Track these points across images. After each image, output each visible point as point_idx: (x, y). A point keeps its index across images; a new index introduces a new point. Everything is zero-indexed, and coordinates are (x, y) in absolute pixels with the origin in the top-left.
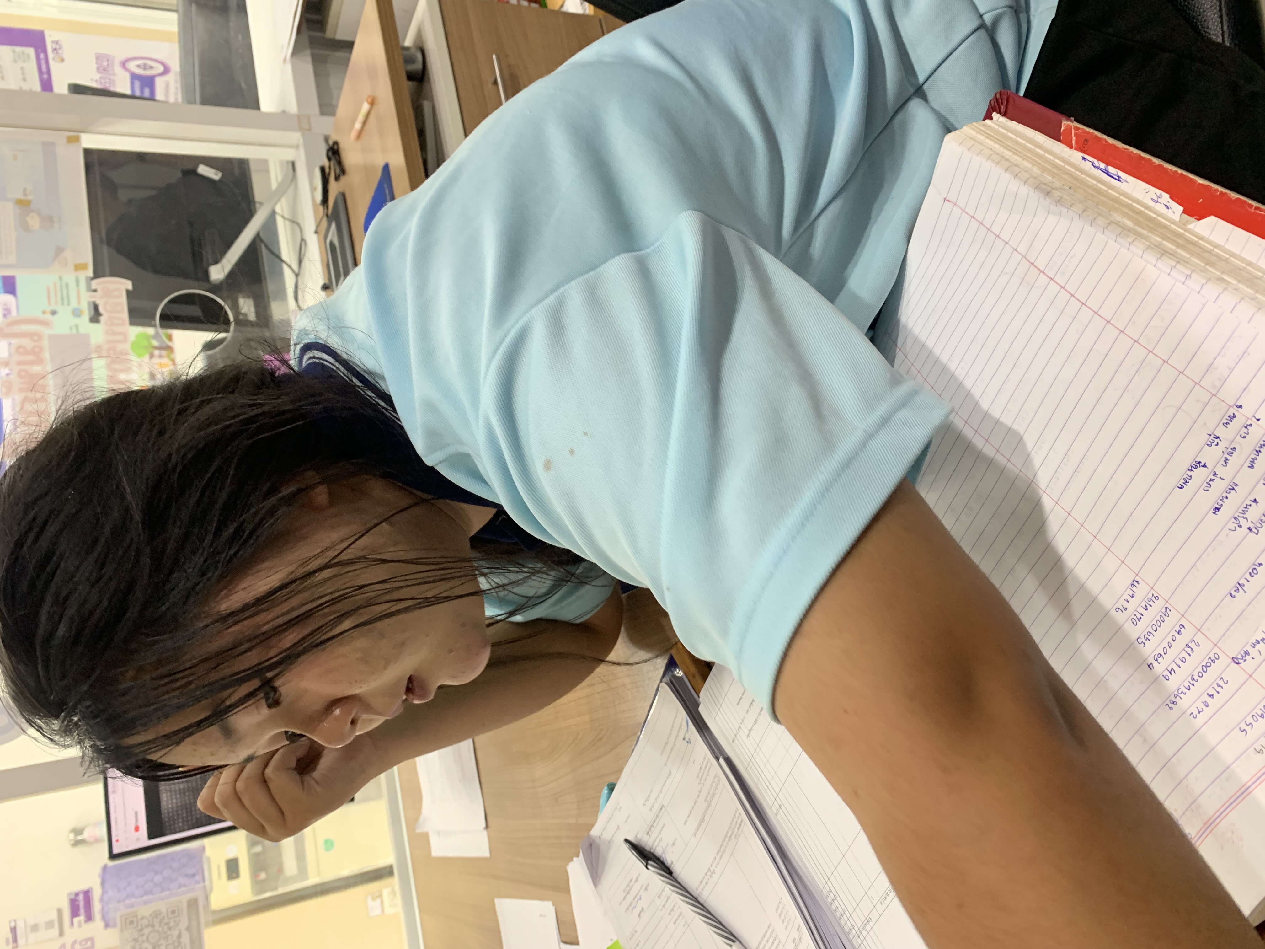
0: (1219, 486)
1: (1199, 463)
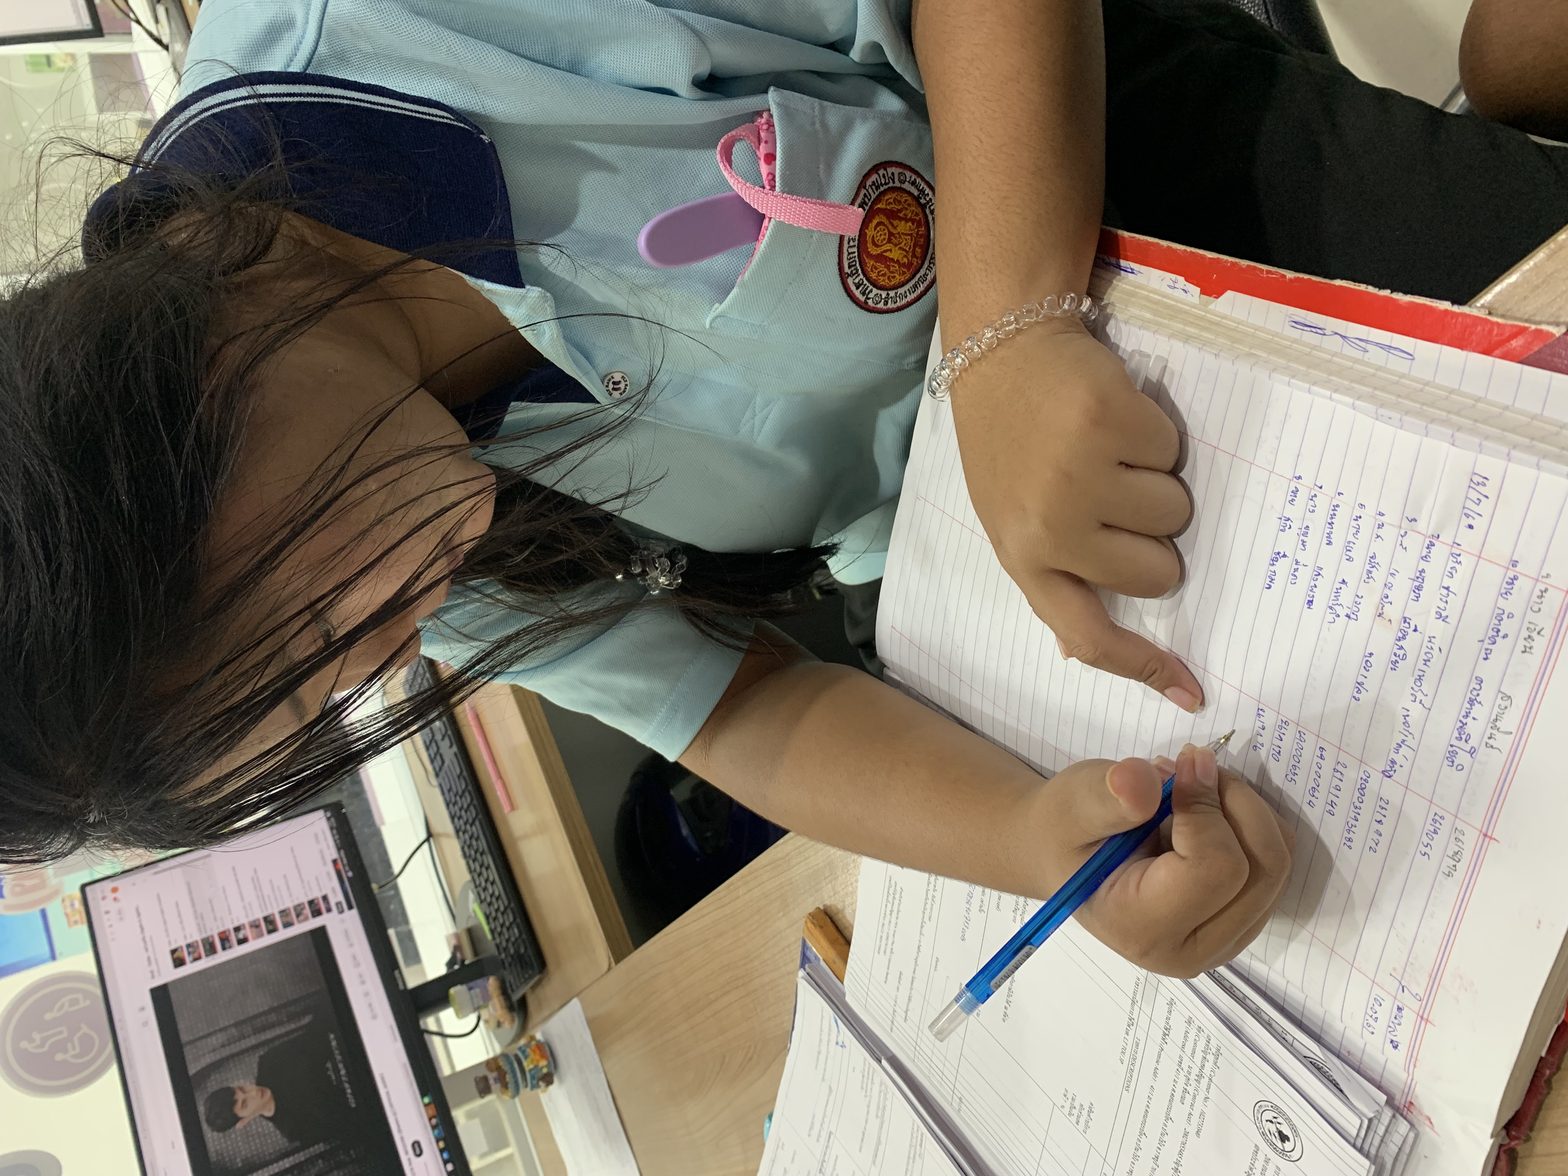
0: (1305, 575)
1: (1279, 553)
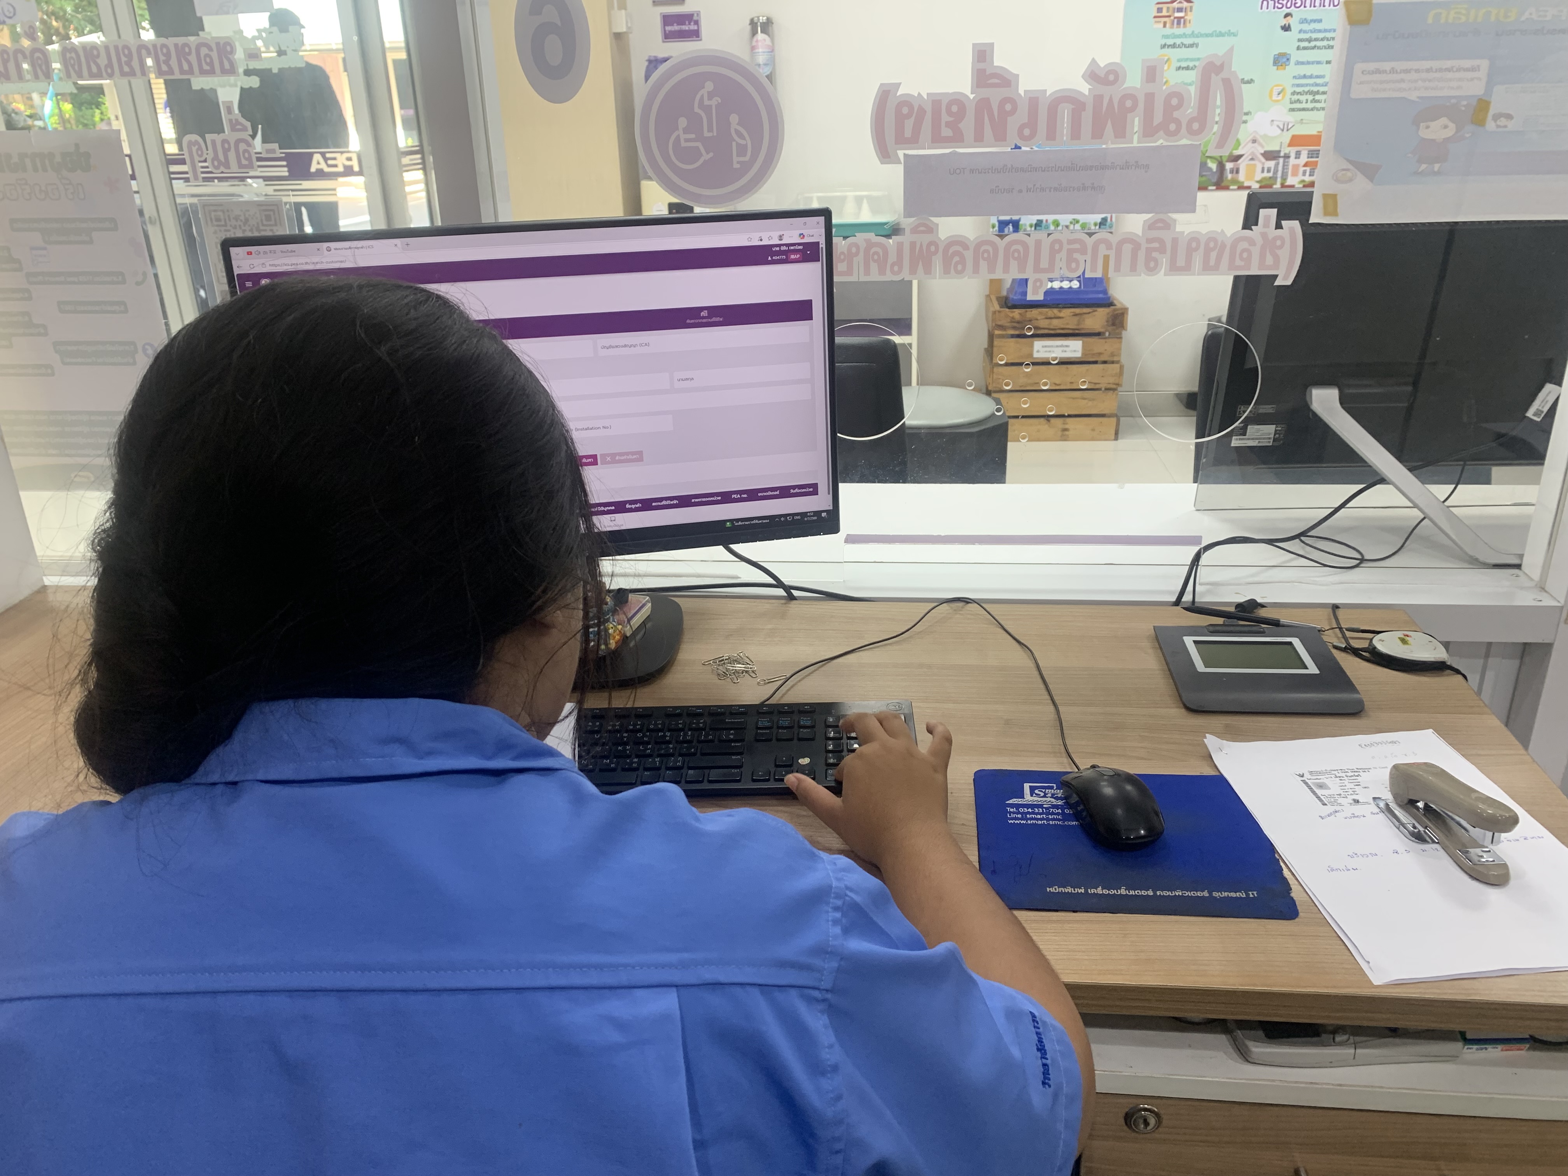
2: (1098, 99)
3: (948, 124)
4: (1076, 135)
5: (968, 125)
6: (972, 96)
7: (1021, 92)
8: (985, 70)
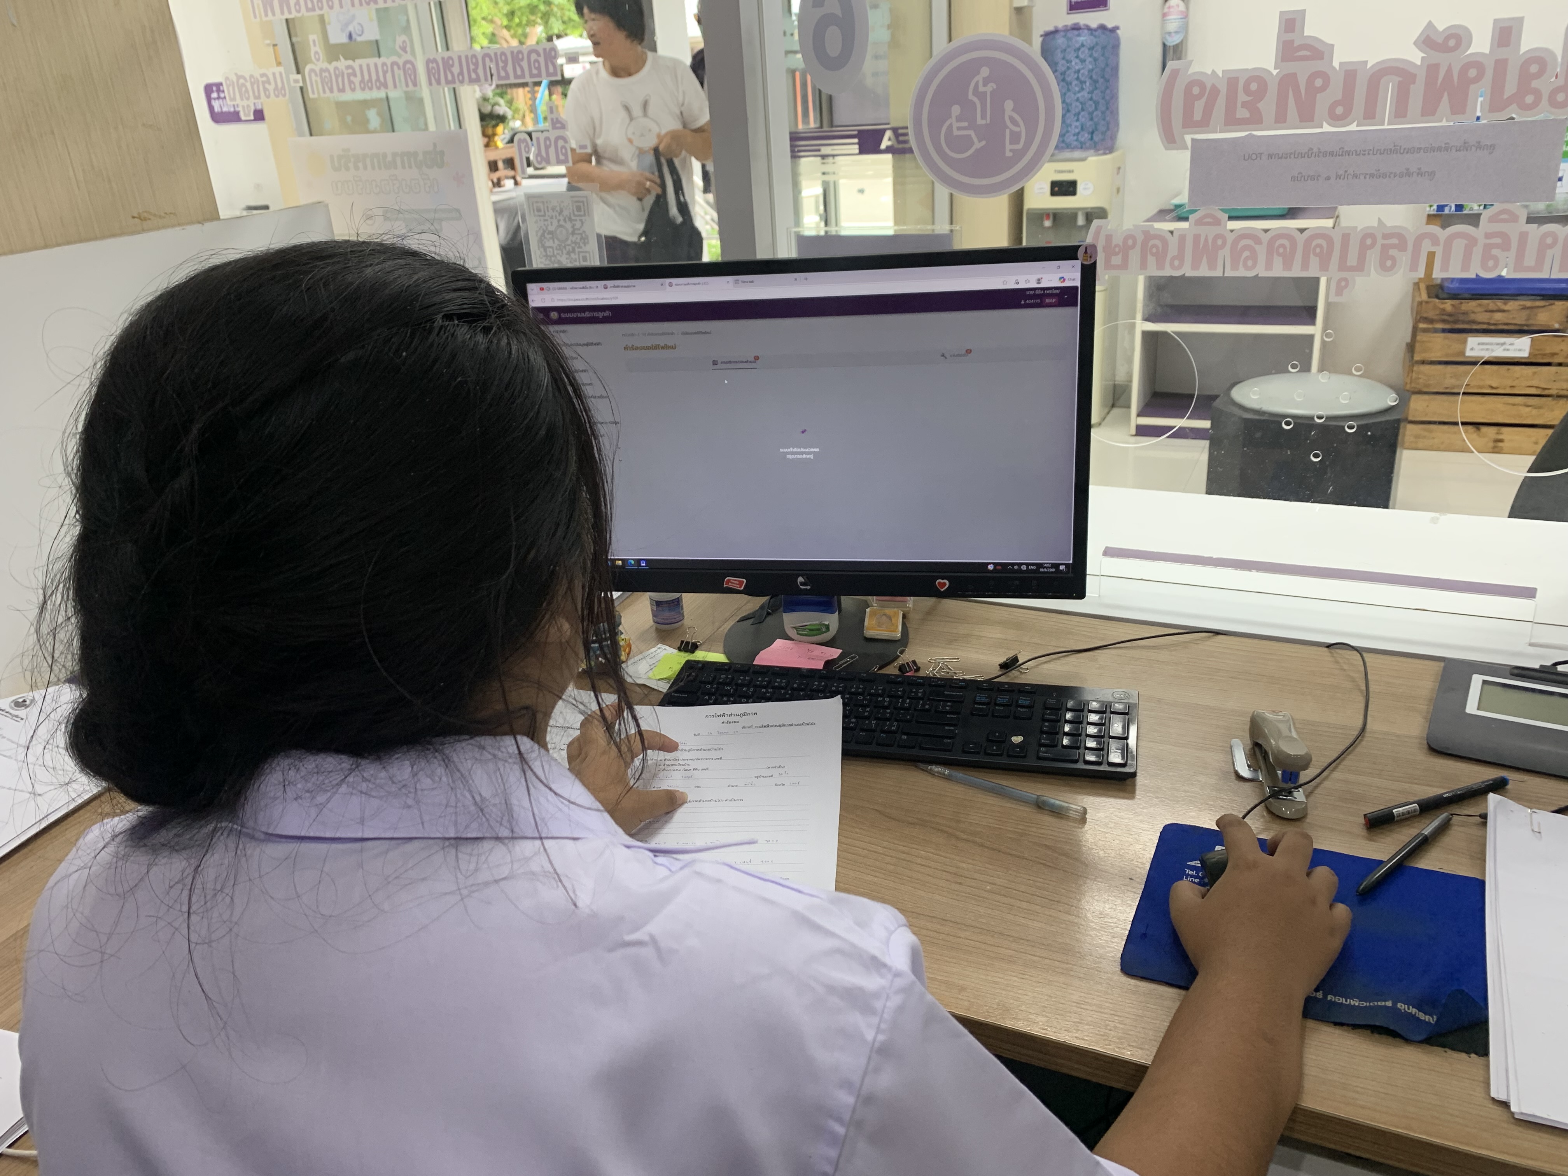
2: (1432, 69)
3: (1245, 105)
4: (1400, 113)
5: (1268, 106)
6: (1275, 72)
7: (1336, 64)
8: (1292, 42)
